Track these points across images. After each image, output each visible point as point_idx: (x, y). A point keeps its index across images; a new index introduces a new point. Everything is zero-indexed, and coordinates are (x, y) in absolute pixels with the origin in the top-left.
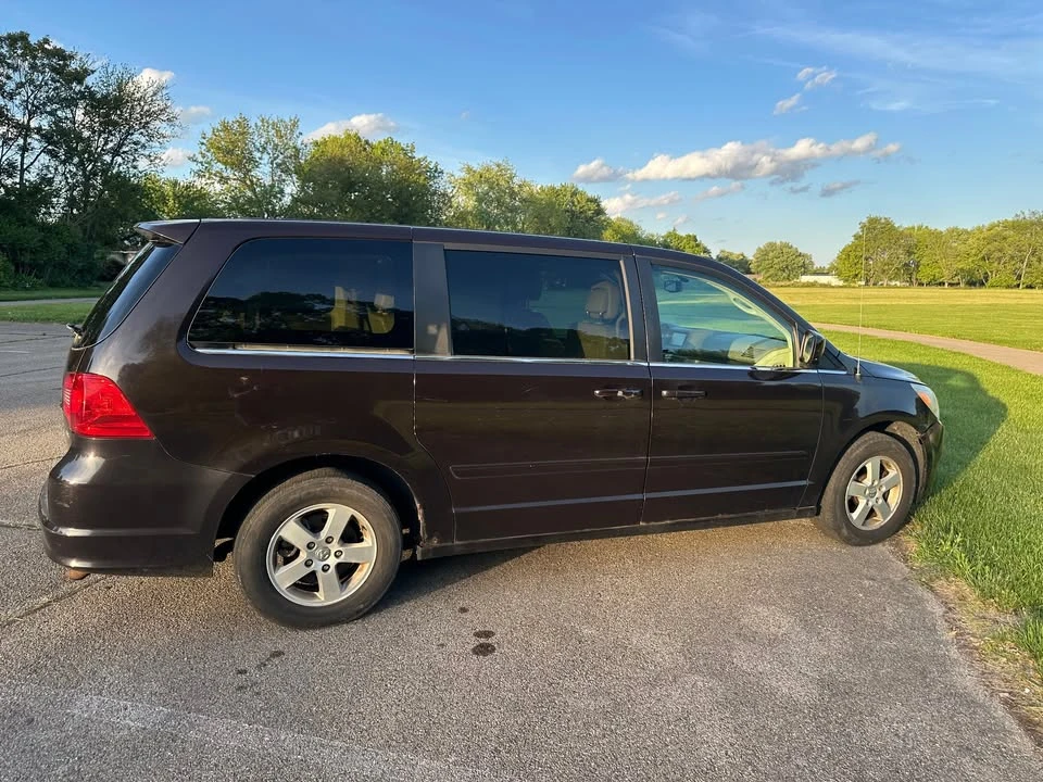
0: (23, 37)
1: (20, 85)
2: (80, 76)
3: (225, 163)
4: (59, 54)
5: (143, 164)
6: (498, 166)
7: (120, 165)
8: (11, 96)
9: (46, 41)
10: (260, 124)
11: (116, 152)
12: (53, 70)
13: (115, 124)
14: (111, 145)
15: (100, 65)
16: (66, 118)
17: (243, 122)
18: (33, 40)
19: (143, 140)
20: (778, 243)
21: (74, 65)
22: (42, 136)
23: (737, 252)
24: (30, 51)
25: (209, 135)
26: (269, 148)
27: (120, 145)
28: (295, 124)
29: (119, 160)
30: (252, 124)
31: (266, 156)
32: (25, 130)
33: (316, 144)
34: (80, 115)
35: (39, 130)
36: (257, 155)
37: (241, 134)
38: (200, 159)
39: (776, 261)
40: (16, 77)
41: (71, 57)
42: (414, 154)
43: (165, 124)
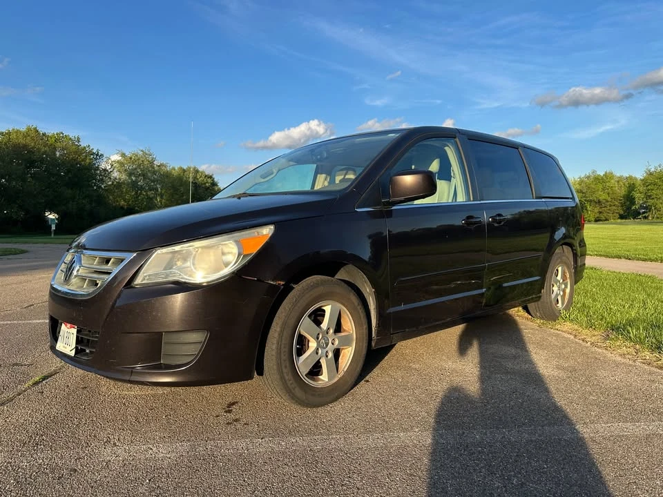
42: (80, 143)
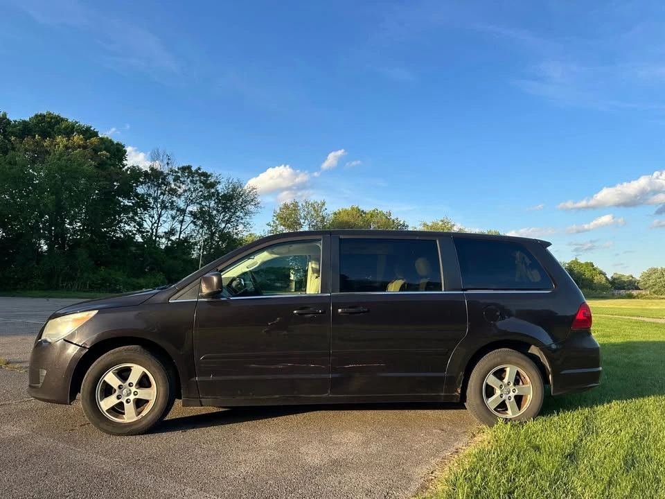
0: (189, 168)
1: (185, 191)
2: (213, 185)
3: (284, 226)
4: (205, 175)
5: (241, 227)
6: (442, 221)
7: (230, 228)
8: (180, 196)
9: (199, 169)
10: (304, 204)
11: (228, 221)
12: (201, 182)
13: (228, 208)
14: (226, 218)
15: (225, 178)
16: (206, 205)
17: (295, 205)
18: (193, 169)
19: (241, 215)
20: (660, 268)
21: (212, 180)
22: (192, 215)
23: (627, 275)
24: (191, 174)
25: (278, 211)
26: (309, 217)
27: (230, 218)
28: (323, 204)
29: (229, 225)
30: (300, 204)
31: (306, 221)
32: (183, 212)
33: (335, 214)
34: (212, 204)
35: (191, 212)
36: (302, 221)
37: (295, 210)
38: (272, 224)
39: (658, 280)
40: (183, 187)
41: (210, 176)
43: (253, 207)
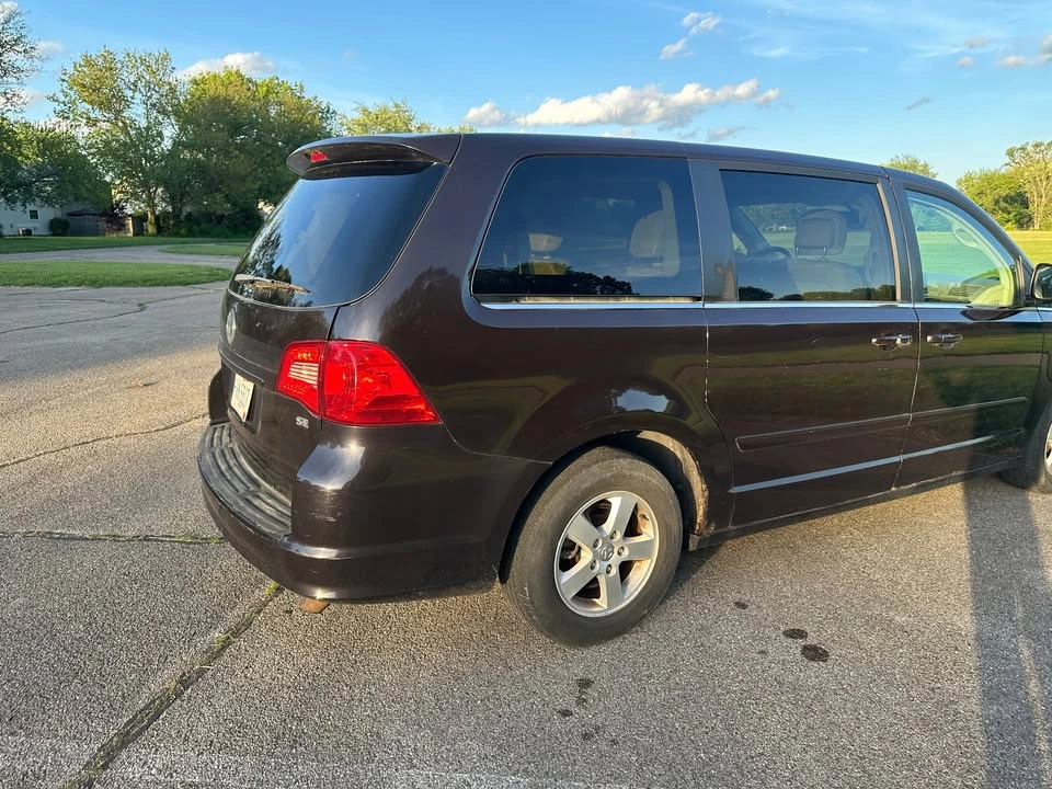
17: (109, 57)
25: (71, 70)
26: (141, 86)
31: (138, 95)
33: (195, 82)
36: (129, 93)
37: (108, 69)
38: (62, 98)
42: (303, 94)
43: (20, 56)
